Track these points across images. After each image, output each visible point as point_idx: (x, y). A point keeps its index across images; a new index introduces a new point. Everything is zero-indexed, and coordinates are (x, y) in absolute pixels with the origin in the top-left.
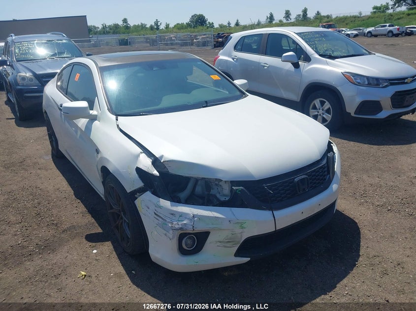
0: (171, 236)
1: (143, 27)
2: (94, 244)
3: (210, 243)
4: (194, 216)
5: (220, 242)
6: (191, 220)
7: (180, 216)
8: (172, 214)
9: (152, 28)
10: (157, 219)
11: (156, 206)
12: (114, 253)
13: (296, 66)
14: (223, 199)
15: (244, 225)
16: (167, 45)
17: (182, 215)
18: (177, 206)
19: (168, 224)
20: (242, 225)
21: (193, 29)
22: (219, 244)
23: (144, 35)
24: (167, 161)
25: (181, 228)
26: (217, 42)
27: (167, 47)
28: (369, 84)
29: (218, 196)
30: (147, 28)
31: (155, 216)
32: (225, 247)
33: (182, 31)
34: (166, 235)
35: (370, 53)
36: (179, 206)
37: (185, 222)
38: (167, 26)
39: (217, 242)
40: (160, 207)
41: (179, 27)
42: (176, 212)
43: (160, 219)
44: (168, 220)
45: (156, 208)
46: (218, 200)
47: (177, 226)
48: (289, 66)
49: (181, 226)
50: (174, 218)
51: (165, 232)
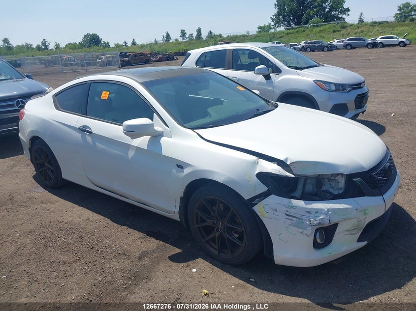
0: (309, 233)
1: (28, 47)
2: (185, 264)
3: (339, 233)
4: (329, 210)
5: (347, 231)
6: (326, 214)
7: (316, 213)
8: (308, 212)
9: (39, 48)
10: (290, 220)
11: (287, 207)
12: (215, 268)
13: (267, 77)
14: (336, 192)
15: (367, 212)
16: (66, 66)
17: (318, 211)
18: (311, 204)
19: (305, 221)
20: (365, 212)
21: (88, 49)
22: (346, 233)
23: (33, 56)
24: (294, 163)
25: (320, 223)
26: (123, 61)
27: (67, 68)
28: (337, 90)
29: (331, 190)
30: (33, 48)
31: (288, 217)
32: (351, 234)
33: (77, 50)
34: (302, 233)
35: (319, 65)
36: (313, 203)
37: (321, 217)
38: (57, 46)
39: (344, 231)
40: (294, 207)
41: (72, 47)
42: (311, 209)
43: (295, 219)
44: (304, 219)
45: (288, 210)
46: (331, 194)
47: (315, 222)
48: (260, 78)
49: (319, 222)
50: (310, 215)
51: (301, 230)
